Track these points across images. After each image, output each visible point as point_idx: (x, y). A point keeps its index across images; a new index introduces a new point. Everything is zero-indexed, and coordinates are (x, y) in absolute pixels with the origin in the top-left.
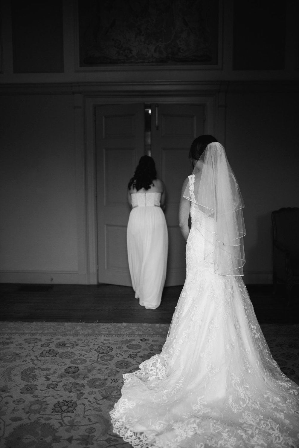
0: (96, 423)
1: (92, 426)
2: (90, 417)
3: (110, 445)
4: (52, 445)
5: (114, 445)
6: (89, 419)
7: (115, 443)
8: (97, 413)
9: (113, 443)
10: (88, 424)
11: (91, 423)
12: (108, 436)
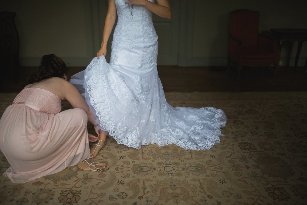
0: (107, 158)
1: (104, 160)
2: (102, 154)
3: (118, 172)
4: (77, 173)
5: (121, 172)
6: (103, 156)
7: (122, 171)
8: (108, 151)
9: (120, 171)
10: (102, 159)
11: (104, 158)
12: (117, 167)
